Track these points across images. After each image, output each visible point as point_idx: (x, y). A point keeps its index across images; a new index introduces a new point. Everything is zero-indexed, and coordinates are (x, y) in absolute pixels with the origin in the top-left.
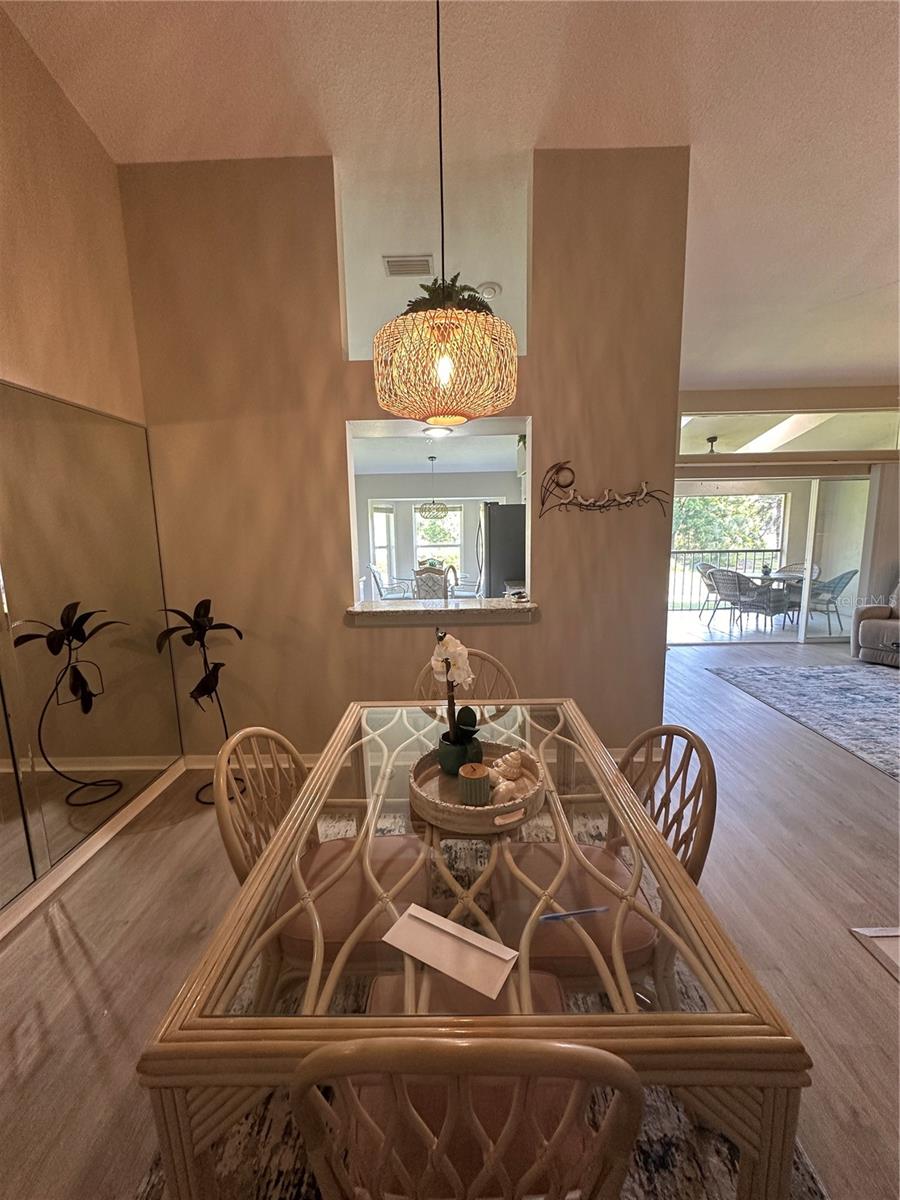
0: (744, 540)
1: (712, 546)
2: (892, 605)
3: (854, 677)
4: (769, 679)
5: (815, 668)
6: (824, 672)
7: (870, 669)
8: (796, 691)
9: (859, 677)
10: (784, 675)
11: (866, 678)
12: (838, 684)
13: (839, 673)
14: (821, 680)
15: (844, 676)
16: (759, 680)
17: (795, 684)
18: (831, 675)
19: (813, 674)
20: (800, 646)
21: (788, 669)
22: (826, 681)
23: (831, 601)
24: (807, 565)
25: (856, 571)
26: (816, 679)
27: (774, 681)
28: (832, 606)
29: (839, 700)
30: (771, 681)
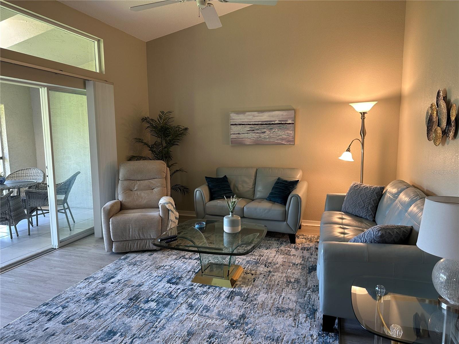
2: (120, 199)
3: (126, 277)
4: (63, 323)
5: (91, 280)
6: (102, 282)
7: (126, 260)
8: (102, 329)
9: (129, 276)
10: (72, 306)
11: (134, 274)
12: (125, 294)
13: (113, 277)
14: (107, 295)
15: (119, 280)
16: (54, 330)
17: (93, 316)
18: (110, 284)
19: (96, 290)
20: (57, 252)
21: (70, 294)
22: (113, 294)
23: (65, 201)
24: (49, 172)
25: (79, 173)
26: (103, 296)
27: (69, 324)
28: (65, 205)
29: (144, 321)
30: (67, 325)
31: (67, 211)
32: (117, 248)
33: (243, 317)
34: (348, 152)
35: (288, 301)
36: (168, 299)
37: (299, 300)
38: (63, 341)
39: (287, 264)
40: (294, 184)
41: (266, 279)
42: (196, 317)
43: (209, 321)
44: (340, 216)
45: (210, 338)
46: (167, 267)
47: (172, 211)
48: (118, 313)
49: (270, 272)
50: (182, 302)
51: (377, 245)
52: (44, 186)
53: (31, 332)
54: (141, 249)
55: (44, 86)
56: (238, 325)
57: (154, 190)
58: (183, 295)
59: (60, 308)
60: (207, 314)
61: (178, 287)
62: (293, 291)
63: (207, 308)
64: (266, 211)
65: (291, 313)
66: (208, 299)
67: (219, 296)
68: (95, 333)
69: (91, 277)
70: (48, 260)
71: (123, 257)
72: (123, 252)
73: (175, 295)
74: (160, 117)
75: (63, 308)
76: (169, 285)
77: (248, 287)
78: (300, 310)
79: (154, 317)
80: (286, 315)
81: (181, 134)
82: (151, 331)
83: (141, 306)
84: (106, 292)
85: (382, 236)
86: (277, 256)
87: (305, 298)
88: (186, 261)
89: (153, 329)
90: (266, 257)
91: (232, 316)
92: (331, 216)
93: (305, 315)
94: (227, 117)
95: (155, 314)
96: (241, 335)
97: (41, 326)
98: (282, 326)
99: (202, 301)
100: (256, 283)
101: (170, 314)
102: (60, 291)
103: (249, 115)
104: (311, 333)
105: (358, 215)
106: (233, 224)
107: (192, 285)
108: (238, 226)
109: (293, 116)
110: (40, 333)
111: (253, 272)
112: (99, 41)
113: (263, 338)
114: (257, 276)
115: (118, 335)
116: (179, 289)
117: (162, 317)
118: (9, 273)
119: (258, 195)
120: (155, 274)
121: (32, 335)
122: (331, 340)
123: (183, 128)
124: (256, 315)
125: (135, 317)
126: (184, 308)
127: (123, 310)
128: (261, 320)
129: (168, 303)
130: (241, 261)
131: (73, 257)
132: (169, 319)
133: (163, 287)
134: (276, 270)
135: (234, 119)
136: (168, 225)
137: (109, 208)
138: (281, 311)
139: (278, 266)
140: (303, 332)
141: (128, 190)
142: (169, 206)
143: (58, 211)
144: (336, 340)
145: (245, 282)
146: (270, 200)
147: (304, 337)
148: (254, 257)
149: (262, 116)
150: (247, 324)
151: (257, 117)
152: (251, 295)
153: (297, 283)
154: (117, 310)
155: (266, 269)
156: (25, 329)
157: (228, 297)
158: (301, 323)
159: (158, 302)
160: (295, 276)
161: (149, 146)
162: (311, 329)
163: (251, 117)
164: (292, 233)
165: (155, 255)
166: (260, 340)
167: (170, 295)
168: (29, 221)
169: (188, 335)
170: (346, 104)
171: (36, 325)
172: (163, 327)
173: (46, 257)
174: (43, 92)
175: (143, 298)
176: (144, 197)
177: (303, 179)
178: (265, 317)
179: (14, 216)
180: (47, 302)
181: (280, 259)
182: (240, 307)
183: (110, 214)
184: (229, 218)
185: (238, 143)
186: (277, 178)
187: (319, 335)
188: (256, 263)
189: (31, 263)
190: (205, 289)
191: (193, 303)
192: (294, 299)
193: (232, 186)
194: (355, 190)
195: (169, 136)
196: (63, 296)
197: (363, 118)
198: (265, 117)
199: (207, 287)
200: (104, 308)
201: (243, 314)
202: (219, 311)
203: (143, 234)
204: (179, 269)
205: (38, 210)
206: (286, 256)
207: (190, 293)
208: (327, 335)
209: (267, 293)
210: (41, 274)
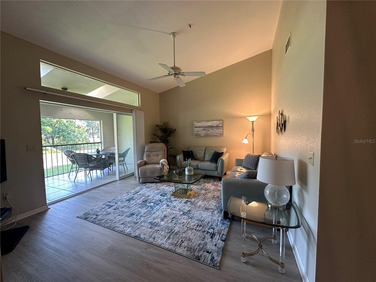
0: (83, 140)
1: (71, 142)
2: (145, 160)
3: (144, 193)
4: (114, 210)
5: (129, 193)
6: (133, 194)
7: (145, 186)
8: (129, 213)
9: (145, 192)
10: (119, 203)
11: (147, 191)
12: (141, 199)
13: (138, 192)
14: (134, 199)
15: (140, 194)
16: (110, 212)
17: (127, 208)
18: (136, 195)
19: (130, 197)
20: (118, 182)
21: (119, 198)
22: (137, 199)
23: (124, 160)
24: (116, 147)
25: (130, 148)
26: (132, 200)
27: (117, 210)
28: (124, 162)
29: (147, 210)
30: (115, 210)
31: (125, 165)
32: (142, 181)
33: (190, 211)
34: (246, 139)
35: (211, 205)
36: (159, 202)
37: (217, 205)
38: (112, 216)
39: (215, 190)
40: (222, 154)
41: (204, 196)
42: (169, 210)
43: (174, 212)
44: (240, 168)
45: (173, 219)
46: (162, 189)
47: (165, 165)
48: (137, 207)
49: (206, 193)
50: (165, 204)
51: (246, 179)
52: (114, 154)
53: (101, 212)
54: (152, 182)
55: (115, 113)
56: (186, 214)
57: (159, 156)
58: (165, 201)
59: (114, 204)
60: (174, 209)
61: (164, 197)
62: (215, 201)
63: (175, 207)
64: (208, 166)
65: (211, 210)
66: (176, 203)
67: (181, 202)
68: (126, 214)
69: (129, 192)
70: (114, 184)
71: (144, 185)
72: (144, 183)
73: (162, 201)
74: (164, 125)
75: (116, 204)
76: (161, 196)
77: (195, 199)
78: (216, 209)
79: (152, 209)
80: (209, 211)
81: (173, 132)
82: (149, 214)
83: (147, 204)
84: (134, 198)
85: (248, 175)
86: (211, 186)
87: (220, 204)
88: (170, 187)
89: (150, 214)
90: (207, 187)
91: (185, 210)
92: (237, 168)
93: (217, 211)
94: (193, 124)
95: (152, 208)
96: (186, 218)
97: (105, 210)
98: (206, 215)
99: (173, 204)
100: (199, 197)
101: (158, 208)
102: (116, 197)
103: (202, 123)
104: (218, 219)
105: (249, 168)
106: (189, 171)
107: (171, 197)
108: (192, 172)
109: (222, 123)
110: (104, 213)
111: (199, 193)
112: (138, 94)
113: (196, 220)
114: (200, 194)
115: (135, 215)
116: (165, 198)
117: (154, 209)
118: (97, 189)
119: (206, 159)
120: (156, 192)
121: (101, 213)
122: (226, 222)
123: (173, 129)
124: (195, 210)
125: (144, 208)
126: (165, 206)
127: (139, 205)
128: (197, 212)
129: (159, 204)
130: (194, 188)
131: (124, 184)
132: (157, 210)
133: (158, 197)
134: (209, 192)
135: (196, 125)
136: (163, 171)
137: (139, 163)
138: (207, 209)
139: (211, 190)
140: (215, 218)
141: (148, 156)
142: (164, 163)
143: (119, 165)
144: (228, 222)
145: (194, 197)
146: (211, 161)
147: (215, 221)
148: (201, 187)
149: (208, 123)
150: (190, 214)
151: (206, 123)
152: (195, 202)
153: (218, 198)
154: (137, 205)
155: (205, 192)
156: (99, 211)
157: (185, 203)
158: (215, 215)
159: (154, 203)
160: (217, 195)
161: (159, 137)
162: (219, 217)
163: (203, 124)
164: (220, 176)
165: (158, 184)
166: (194, 221)
167: (160, 201)
168: (109, 168)
169: (164, 217)
170: (245, 117)
171: (103, 210)
172: (154, 213)
173: (113, 183)
174: (115, 115)
175: (149, 201)
176: (155, 159)
177: (227, 152)
178: (199, 211)
179: (103, 166)
180: (110, 201)
181: (213, 188)
182: (189, 207)
183: (139, 166)
184: (188, 168)
185: (198, 135)
186: (215, 151)
187: (222, 220)
188: (201, 189)
189: (107, 186)
190: (176, 199)
191: (169, 204)
192: (214, 204)
193: (194, 155)
194: (248, 156)
195: (167, 132)
196: (117, 199)
197: (253, 124)
198: (210, 124)
199: (177, 198)
200: (132, 204)
201: (190, 210)
202: (180, 208)
203: (153, 175)
204: (166, 190)
205: (113, 164)
206: (216, 187)
207: (169, 200)
208: (225, 220)
209: (203, 202)
210: (110, 190)
